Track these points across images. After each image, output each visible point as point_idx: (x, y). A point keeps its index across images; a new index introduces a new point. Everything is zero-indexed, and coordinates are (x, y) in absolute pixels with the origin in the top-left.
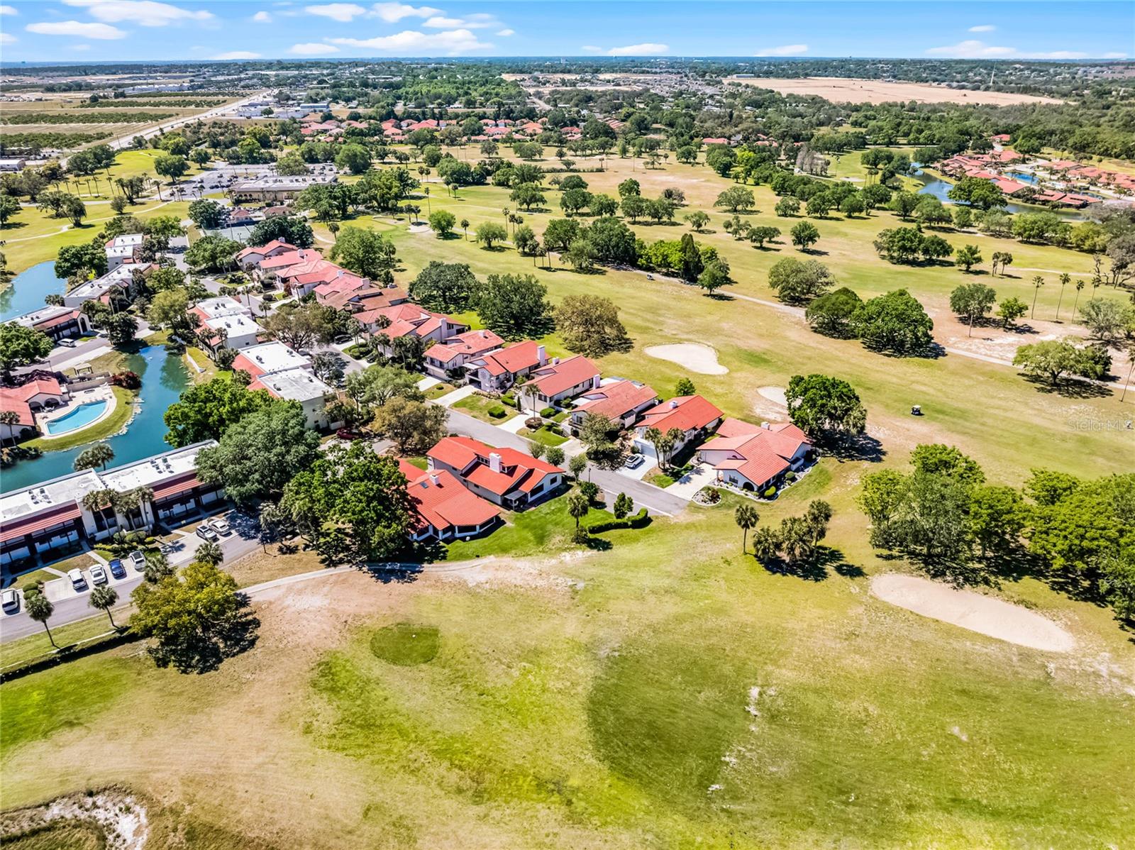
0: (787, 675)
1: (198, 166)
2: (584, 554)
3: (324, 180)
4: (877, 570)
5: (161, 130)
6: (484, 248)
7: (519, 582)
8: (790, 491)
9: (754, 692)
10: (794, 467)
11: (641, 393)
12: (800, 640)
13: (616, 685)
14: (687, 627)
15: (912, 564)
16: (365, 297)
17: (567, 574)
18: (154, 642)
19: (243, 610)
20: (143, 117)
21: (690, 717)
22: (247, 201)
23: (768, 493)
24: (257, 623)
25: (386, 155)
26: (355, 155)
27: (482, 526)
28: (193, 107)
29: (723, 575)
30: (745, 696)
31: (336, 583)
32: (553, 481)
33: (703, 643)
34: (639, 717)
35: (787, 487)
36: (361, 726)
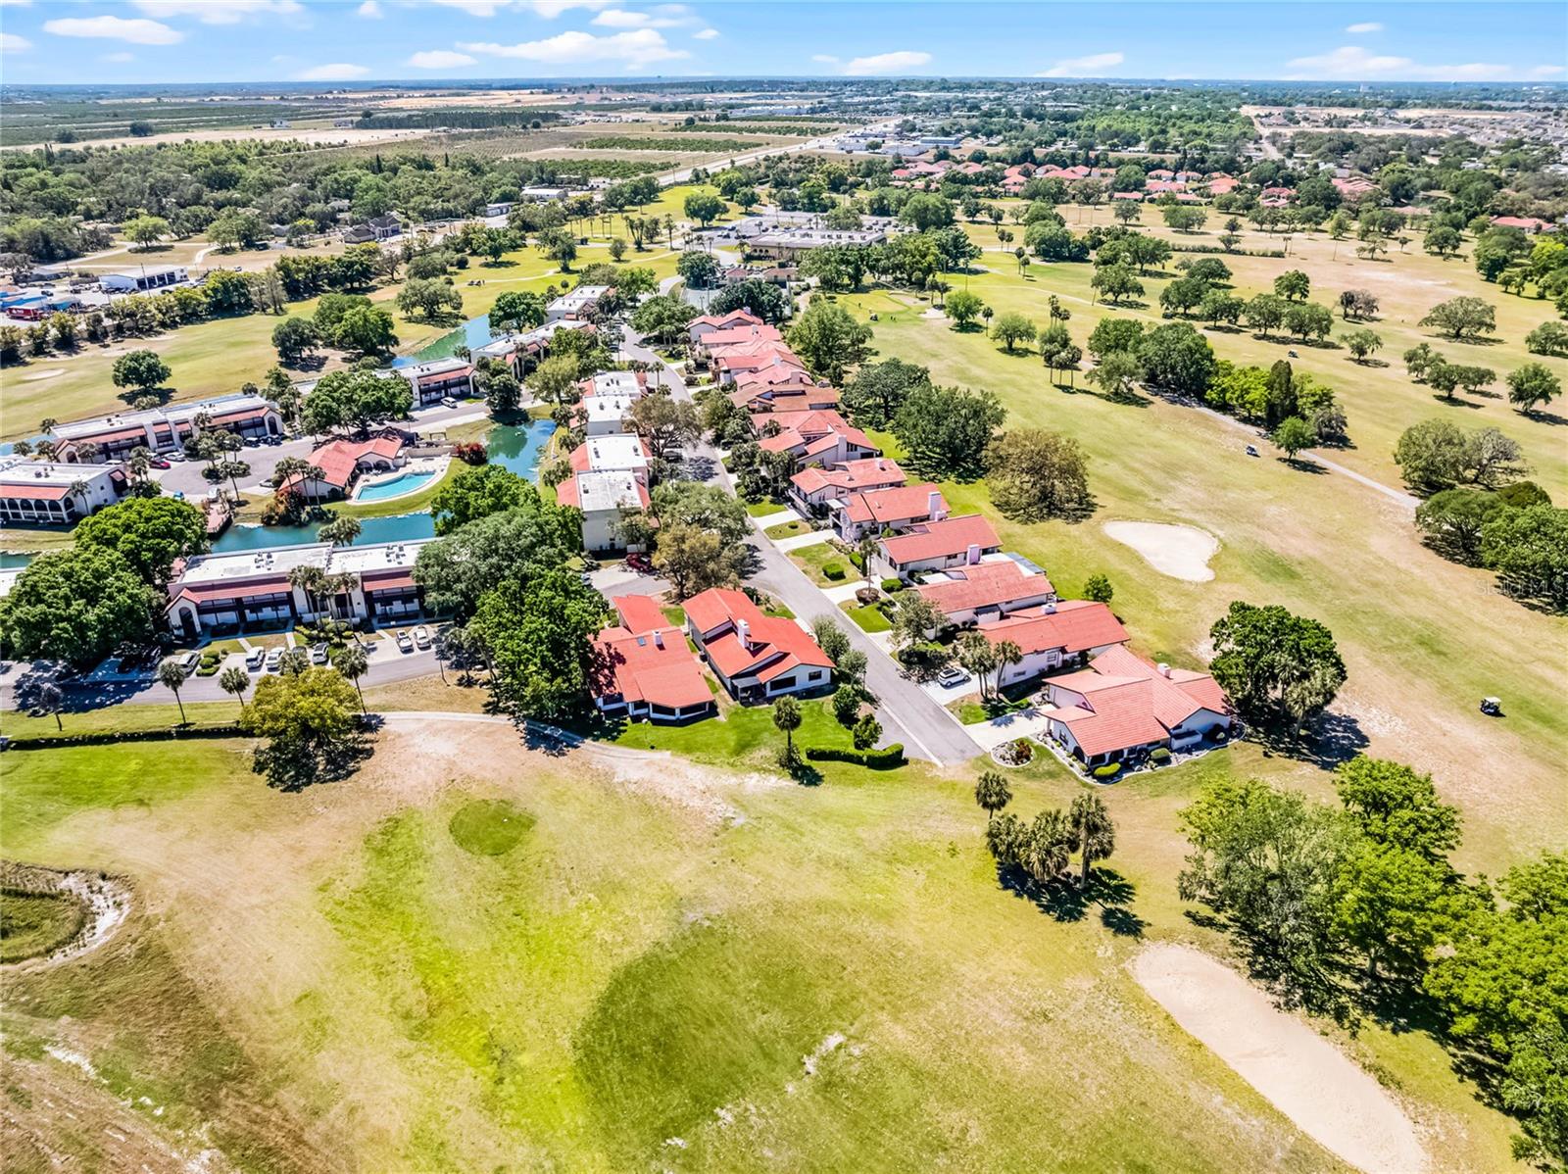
0: (897, 1035)
1: (742, 209)
2: (780, 781)
3: (863, 238)
4: (1169, 936)
5: (733, 162)
6: (1003, 350)
7: (671, 794)
8: (1146, 777)
9: (834, 1040)
10: (1176, 744)
11: (1027, 583)
12: (959, 995)
13: (673, 963)
14: (823, 920)
15: (1234, 943)
16: (782, 394)
17: (736, 801)
19: (367, 736)
21: (723, 1039)
22: (759, 258)
23: (1102, 771)
24: (370, 753)
25: (978, 211)
26: (926, 209)
27: (684, 711)
28: (794, 135)
29: (932, 867)
30: (817, 1040)
31: (480, 733)
32: (814, 676)
33: (824, 948)
34: (664, 1013)
35: (1146, 771)
36: (374, 904)
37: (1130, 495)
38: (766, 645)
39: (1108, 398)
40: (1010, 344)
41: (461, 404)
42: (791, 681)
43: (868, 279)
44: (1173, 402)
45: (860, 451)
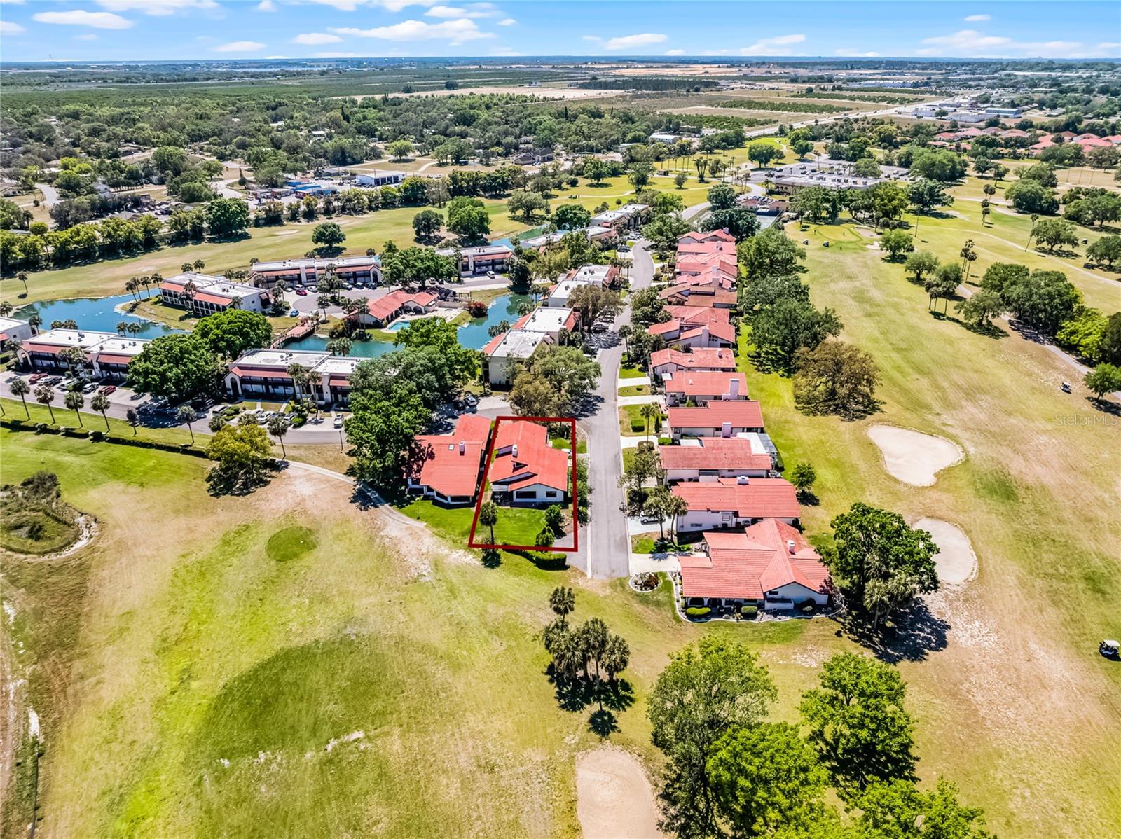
0: (394, 746)
1: (798, 156)
2: (473, 560)
4: (627, 745)
5: (817, 121)
6: (911, 280)
7: (404, 550)
8: (732, 625)
9: (358, 734)
10: (768, 606)
11: (752, 458)
12: (453, 735)
13: (315, 655)
14: (418, 657)
15: (668, 766)
16: (696, 293)
17: (436, 565)
18: (216, 464)
19: (274, 473)
20: (822, 109)
21: (300, 711)
22: (779, 193)
23: (693, 610)
24: (267, 483)
27: (454, 499)
28: (885, 103)
29: (514, 644)
30: (347, 732)
31: (332, 486)
32: (549, 494)
33: (402, 675)
34: (283, 683)
35: (732, 620)
36: (201, 571)
37: (917, 405)
38: (525, 465)
39: (969, 328)
40: (918, 275)
41: (497, 277)
42: (533, 494)
43: (845, 214)
44: (1027, 337)
45: (720, 341)
